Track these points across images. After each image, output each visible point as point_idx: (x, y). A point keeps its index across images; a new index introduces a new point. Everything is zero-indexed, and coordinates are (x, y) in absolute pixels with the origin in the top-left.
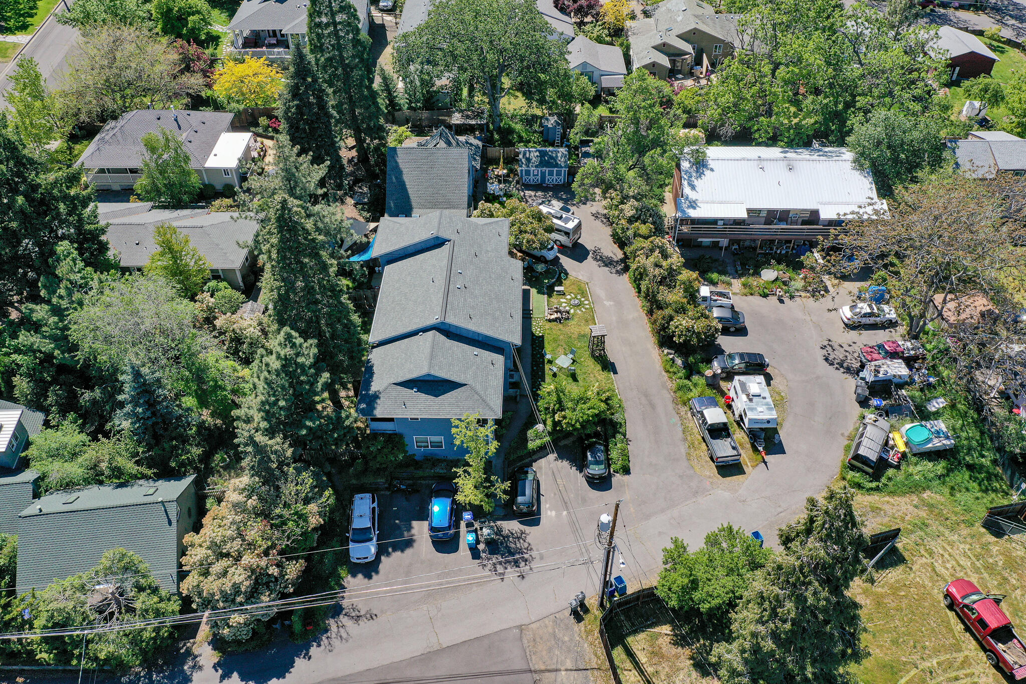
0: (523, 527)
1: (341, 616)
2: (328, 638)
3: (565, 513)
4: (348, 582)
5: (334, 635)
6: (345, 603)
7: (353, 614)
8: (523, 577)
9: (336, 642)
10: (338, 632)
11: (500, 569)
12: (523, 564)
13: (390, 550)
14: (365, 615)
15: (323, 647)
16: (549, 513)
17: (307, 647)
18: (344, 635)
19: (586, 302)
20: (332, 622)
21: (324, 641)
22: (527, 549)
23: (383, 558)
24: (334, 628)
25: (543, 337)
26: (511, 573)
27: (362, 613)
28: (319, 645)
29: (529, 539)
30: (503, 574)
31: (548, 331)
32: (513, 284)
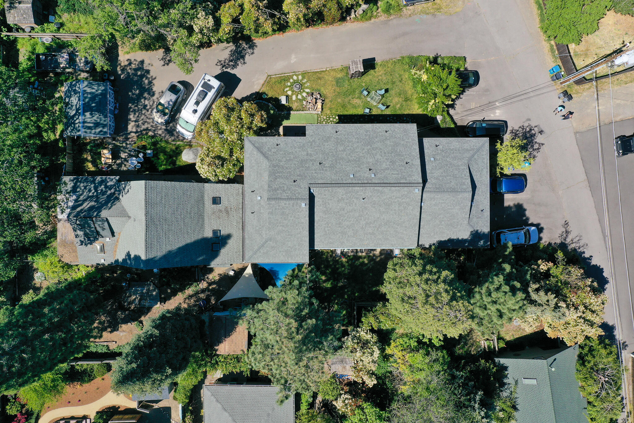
0: (508, 132)
1: (566, 242)
2: (579, 248)
3: (497, 104)
4: (545, 242)
5: (578, 245)
6: (558, 241)
7: (565, 235)
8: (542, 131)
9: (582, 243)
10: (575, 242)
11: (536, 146)
12: (533, 132)
13: (524, 218)
14: (566, 228)
15: (585, 250)
16: (497, 114)
17: (585, 259)
18: (578, 238)
19: (295, 78)
20: (569, 248)
21: (581, 250)
22: (523, 129)
23: (530, 222)
24: (573, 246)
25: (339, 116)
26: (539, 139)
27: (564, 230)
28: (584, 253)
29: (516, 128)
30: (539, 144)
31: (334, 111)
32: (343, 132)
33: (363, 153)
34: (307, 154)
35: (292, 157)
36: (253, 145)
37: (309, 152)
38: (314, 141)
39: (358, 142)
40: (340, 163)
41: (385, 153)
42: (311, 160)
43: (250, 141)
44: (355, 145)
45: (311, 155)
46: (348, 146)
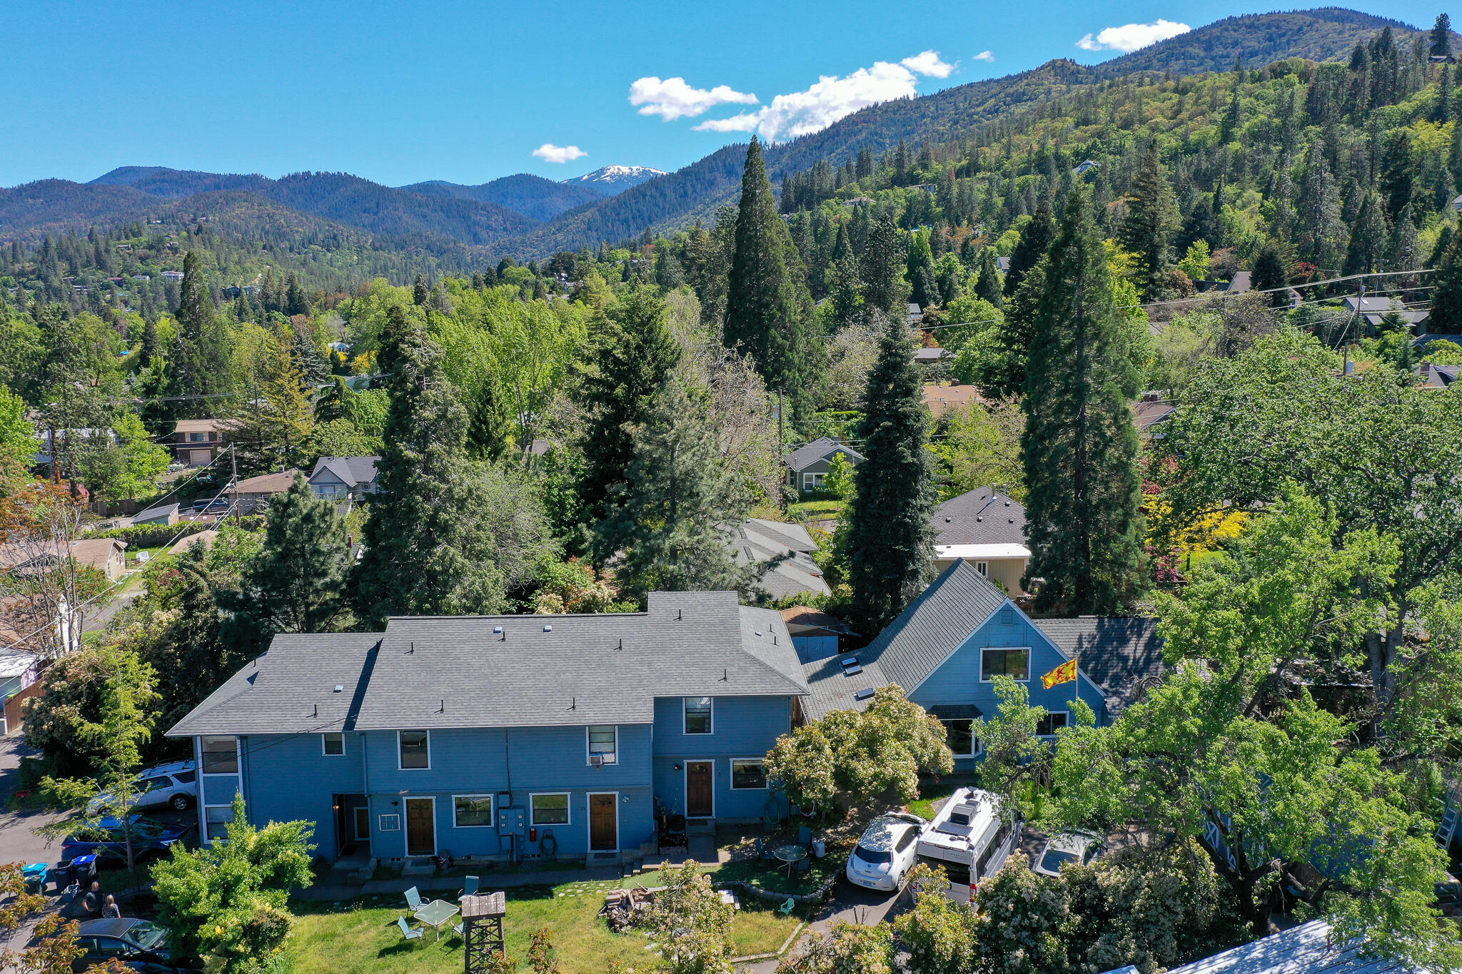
32: (557, 709)
33: (513, 667)
34: (650, 664)
35: (687, 658)
36: (784, 678)
37: (645, 668)
38: (633, 689)
39: (521, 689)
40: (573, 651)
41: (459, 670)
42: (641, 653)
43: (794, 683)
44: (529, 682)
45: (642, 662)
46: (547, 681)
